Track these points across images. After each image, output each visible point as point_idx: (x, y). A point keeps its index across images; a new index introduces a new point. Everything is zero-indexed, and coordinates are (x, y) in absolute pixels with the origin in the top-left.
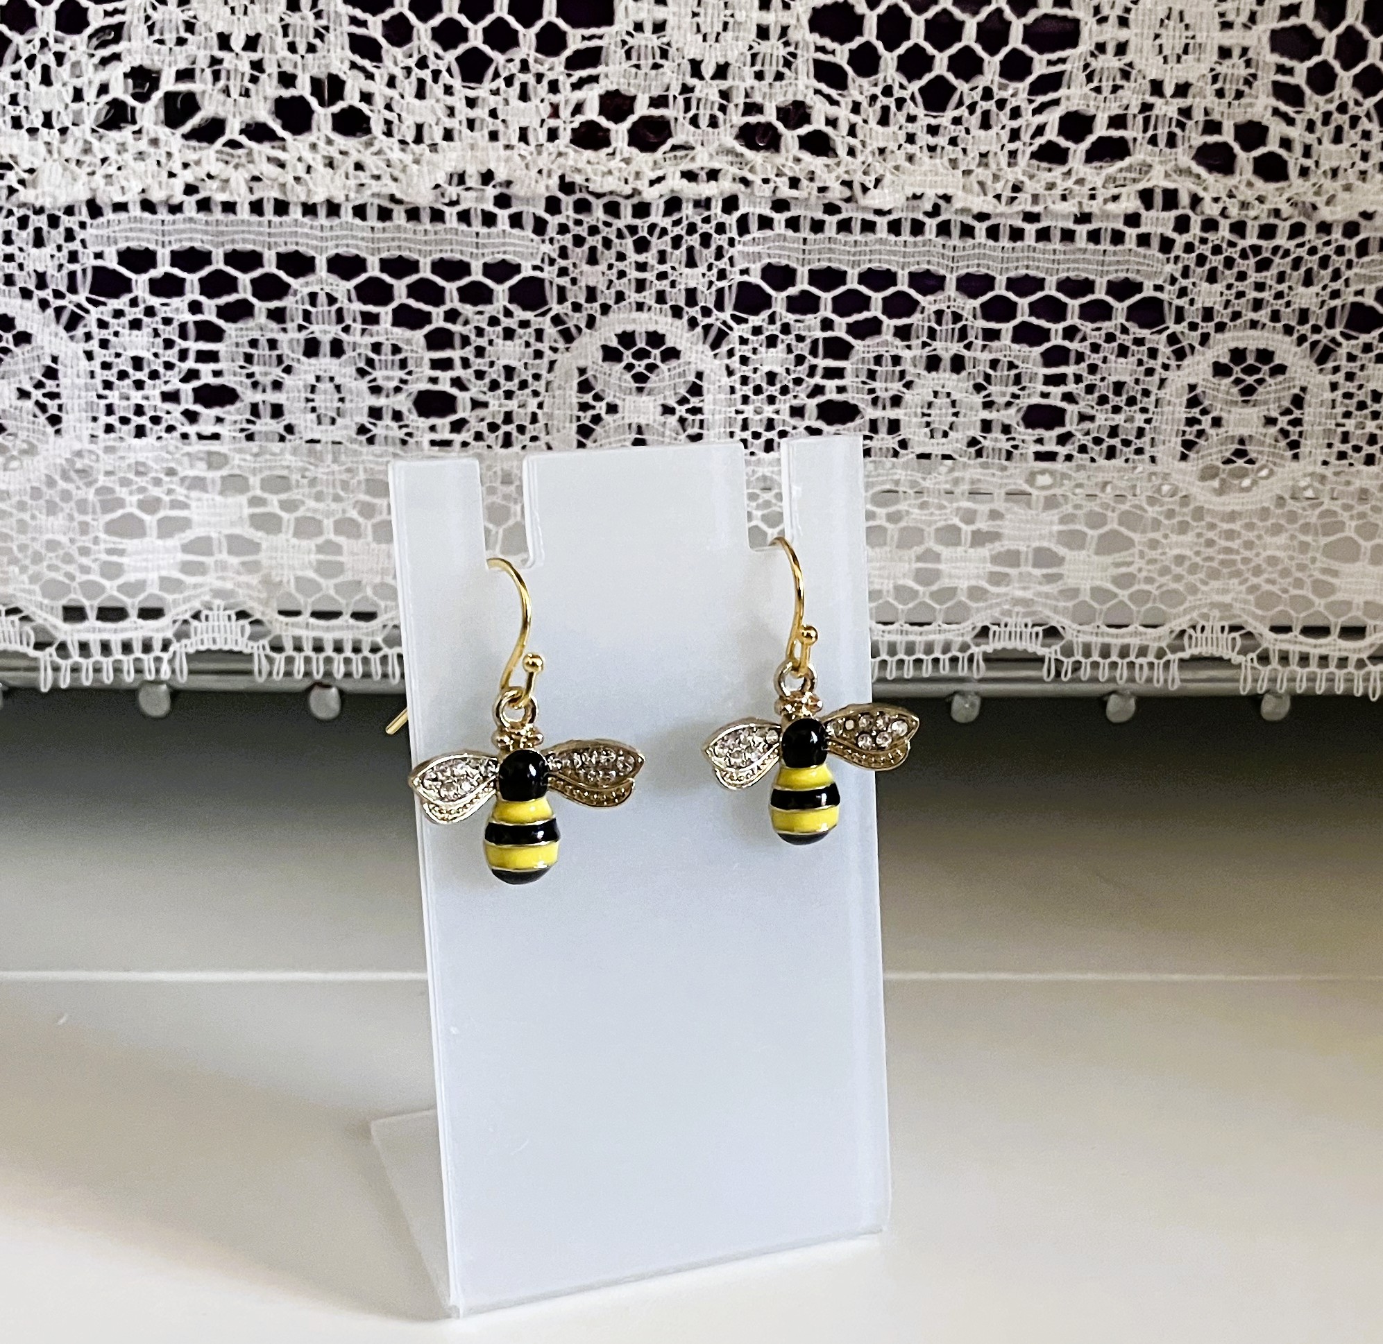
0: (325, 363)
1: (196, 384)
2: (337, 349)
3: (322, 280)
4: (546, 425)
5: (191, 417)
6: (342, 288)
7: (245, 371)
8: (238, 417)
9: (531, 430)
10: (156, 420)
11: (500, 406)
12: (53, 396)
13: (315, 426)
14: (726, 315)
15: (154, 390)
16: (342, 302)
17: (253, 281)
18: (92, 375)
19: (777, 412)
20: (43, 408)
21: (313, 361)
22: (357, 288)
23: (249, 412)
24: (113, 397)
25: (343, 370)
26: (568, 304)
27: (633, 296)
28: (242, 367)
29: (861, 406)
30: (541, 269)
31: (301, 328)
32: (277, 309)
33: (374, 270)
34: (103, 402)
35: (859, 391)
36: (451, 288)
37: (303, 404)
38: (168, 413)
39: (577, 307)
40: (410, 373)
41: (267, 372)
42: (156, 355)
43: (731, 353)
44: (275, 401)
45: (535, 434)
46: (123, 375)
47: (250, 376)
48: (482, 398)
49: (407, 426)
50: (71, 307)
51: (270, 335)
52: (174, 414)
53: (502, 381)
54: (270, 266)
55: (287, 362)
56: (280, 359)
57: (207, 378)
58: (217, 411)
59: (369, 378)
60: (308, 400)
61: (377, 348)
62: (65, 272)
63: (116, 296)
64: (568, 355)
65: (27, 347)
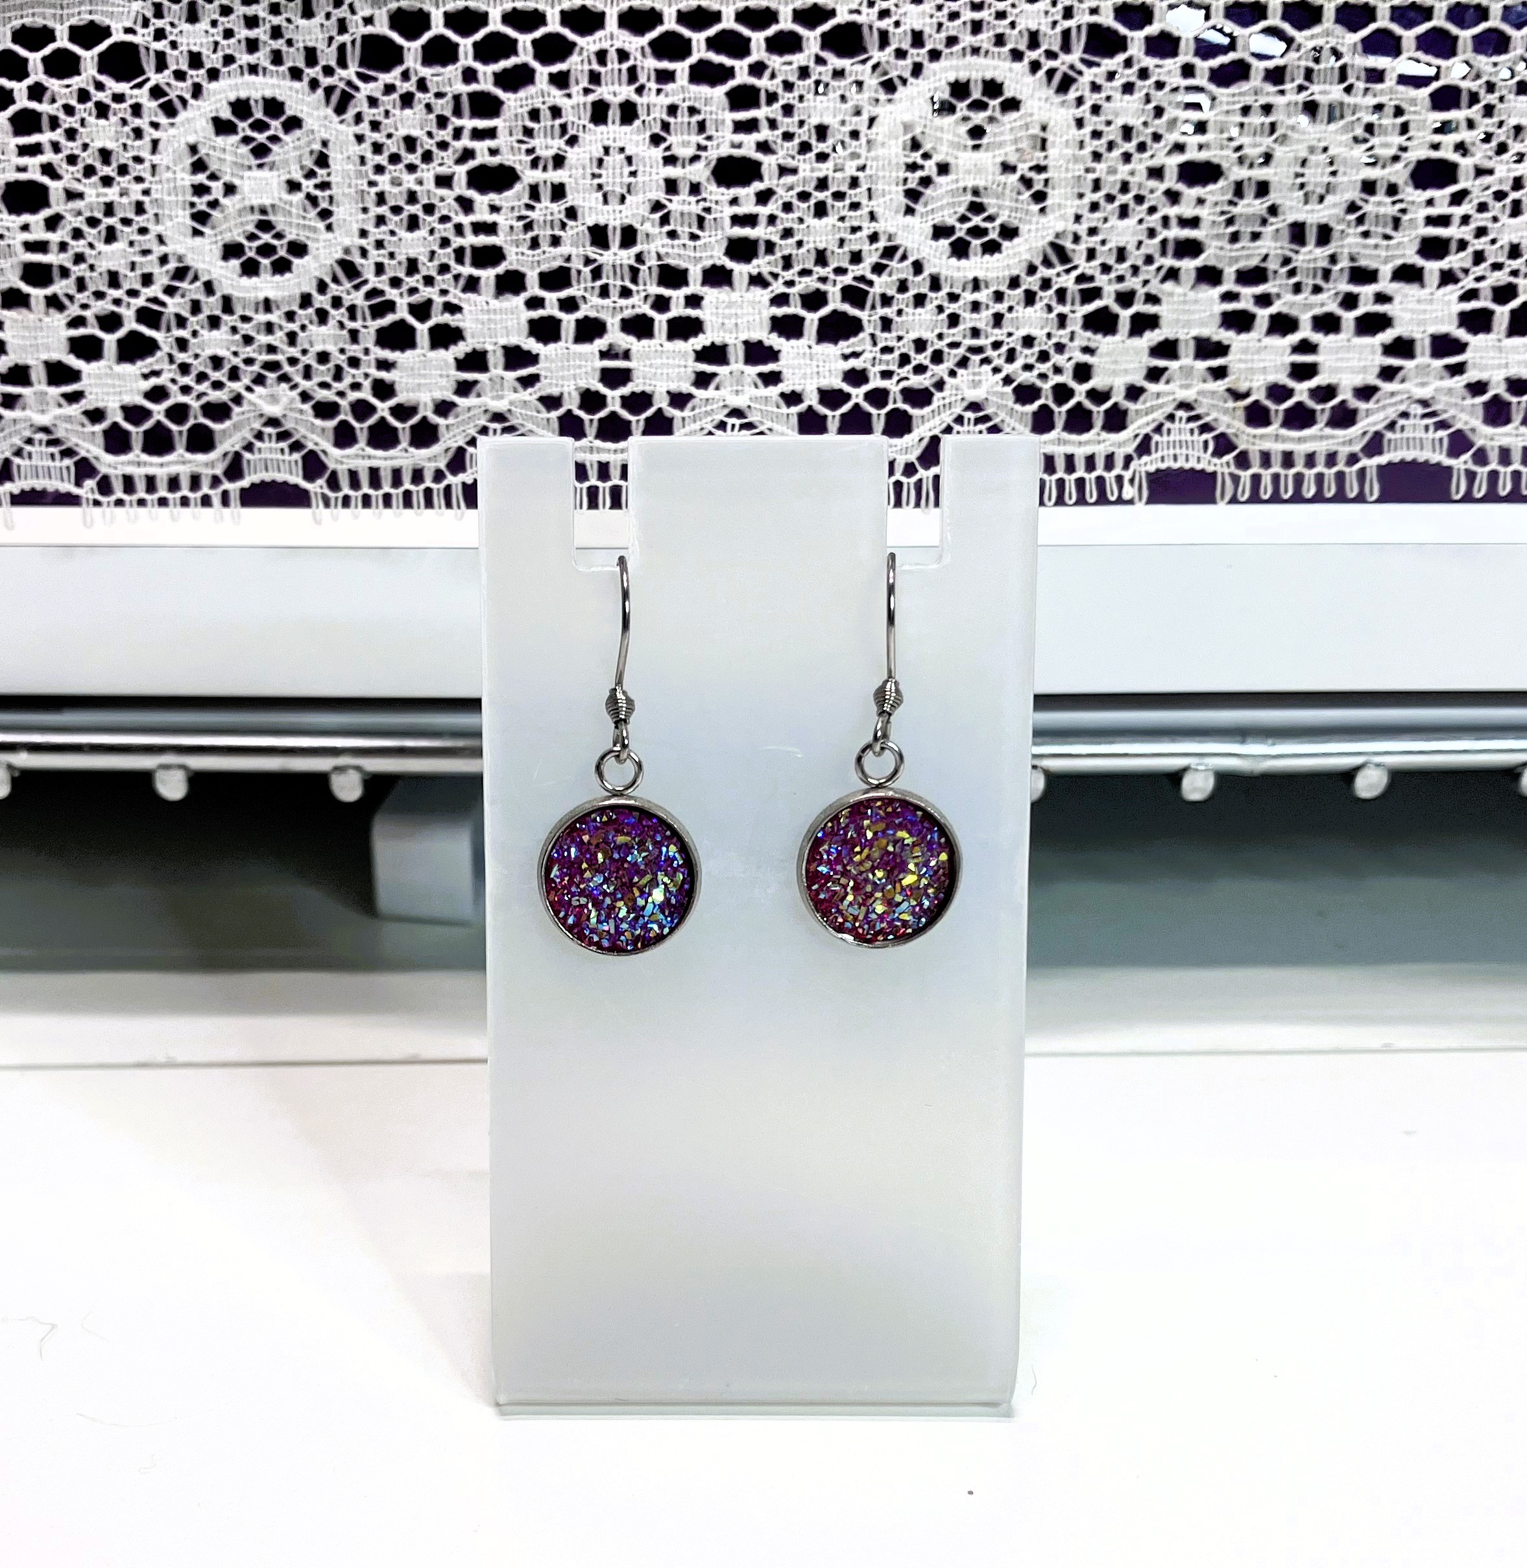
0: (614, 132)
1: (472, 164)
2: (629, 113)
3: (612, 36)
4: (869, 190)
5: (466, 205)
6: (636, 43)
7: (524, 147)
9: (853, 195)
10: (429, 209)
11: (812, 170)
12: (324, 186)
13: (600, 206)
14: (1075, 57)
15: (428, 173)
16: (636, 59)
17: (535, 42)
18: (363, 160)
20: (313, 200)
21: (602, 128)
22: (652, 44)
23: (527, 195)
24: (384, 182)
25: (633, 138)
26: (890, 50)
27: (967, 40)
28: (520, 142)
30: (858, 12)
31: (587, 91)
32: (560, 73)
33: (670, 24)
34: (374, 190)
36: (758, 39)
37: (588, 181)
39: (901, 54)
40: (709, 138)
41: (547, 145)
42: (430, 134)
43: (1080, 101)
44: (557, 181)
45: (855, 200)
46: (395, 159)
47: (530, 151)
48: (791, 163)
49: (706, 200)
50: (342, 85)
51: (551, 101)
52: (446, 200)
53: (813, 142)
54: (554, 25)
55: (571, 132)
56: (564, 128)
57: (483, 158)
58: (493, 197)
59: (663, 146)
60: (594, 176)
61: (672, 110)
62: (335, 45)
63: (387, 69)
64: (890, 107)
65: (297, 133)
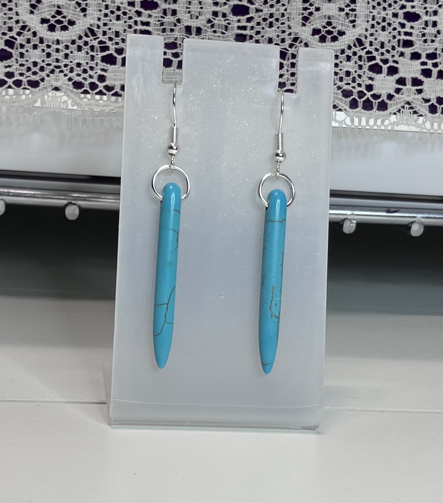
8: (158, 15)
11: (268, 11)
19: (387, 15)
29: (421, 14)
35: (420, 8)
38: (130, 11)
44: (173, 8)
45: (283, 21)
48: (260, 8)
49: (228, 20)
60: (187, 8)
